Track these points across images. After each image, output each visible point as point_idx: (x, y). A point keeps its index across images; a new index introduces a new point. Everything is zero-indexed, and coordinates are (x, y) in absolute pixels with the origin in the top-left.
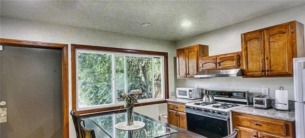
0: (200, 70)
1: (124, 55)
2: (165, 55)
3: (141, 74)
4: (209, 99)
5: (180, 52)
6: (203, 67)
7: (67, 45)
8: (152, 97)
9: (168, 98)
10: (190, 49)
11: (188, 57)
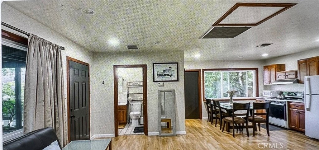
0: (277, 80)
1: (228, 72)
2: (257, 70)
3: (240, 82)
4: (281, 97)
5: (265, 67)
6: (278, 78)
7: (201, 70)
8: (246, 96)
9: (258, 96)
10: (272, 66)
11: (270, 70)
